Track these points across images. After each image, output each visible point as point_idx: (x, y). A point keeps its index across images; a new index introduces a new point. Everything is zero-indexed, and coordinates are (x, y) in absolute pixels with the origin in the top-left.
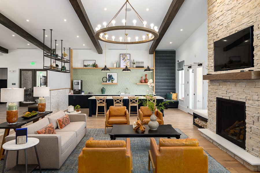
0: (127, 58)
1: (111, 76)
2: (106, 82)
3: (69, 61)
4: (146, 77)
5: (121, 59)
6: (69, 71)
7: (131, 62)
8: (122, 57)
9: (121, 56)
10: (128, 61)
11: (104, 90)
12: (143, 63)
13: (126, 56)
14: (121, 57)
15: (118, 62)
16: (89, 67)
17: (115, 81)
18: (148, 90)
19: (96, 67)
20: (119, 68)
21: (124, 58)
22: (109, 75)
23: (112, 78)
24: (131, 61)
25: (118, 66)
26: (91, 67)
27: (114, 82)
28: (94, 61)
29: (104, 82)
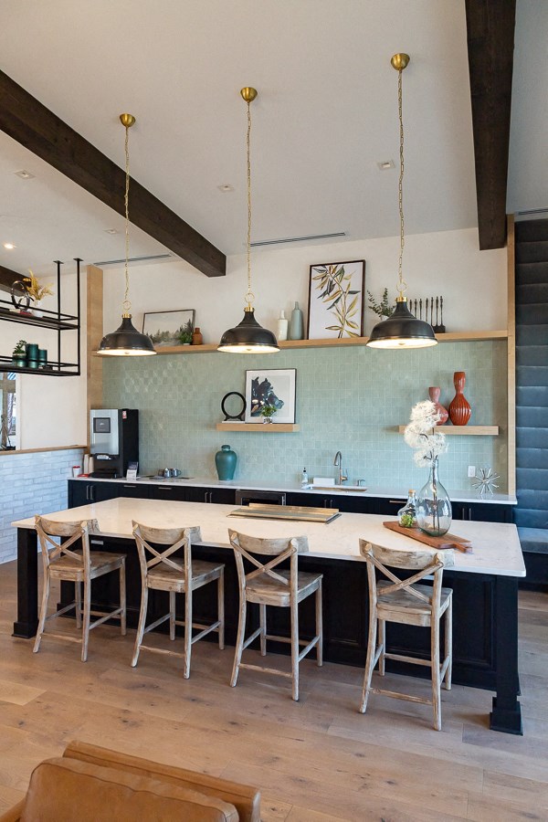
0: (344, 284)
1: (266, 385)
2: (241, 417)
3: (75, 322)
4: (457, 387)
5: (316, 292)
6: (75, 369)
7: (368, 303)
8: (320, 282)
9: (315, 274)
10: (350, 298)
11: (230, 458)
12: (439, 303)
13: (342, 271)
14: (315, 284)
15: (298, 313)
16: (163, 346)
17: (285, 415)
18: (471, 471)
19: (191, 344)
20: (304, 342)
21: (331, 287)
22: (255, 383)
23: (272, 398)
24: (367, 296)
25: (297, 332)
26: (172, 343)
27: (276, 418)
28: (189, 316)
29: (228, 417)
